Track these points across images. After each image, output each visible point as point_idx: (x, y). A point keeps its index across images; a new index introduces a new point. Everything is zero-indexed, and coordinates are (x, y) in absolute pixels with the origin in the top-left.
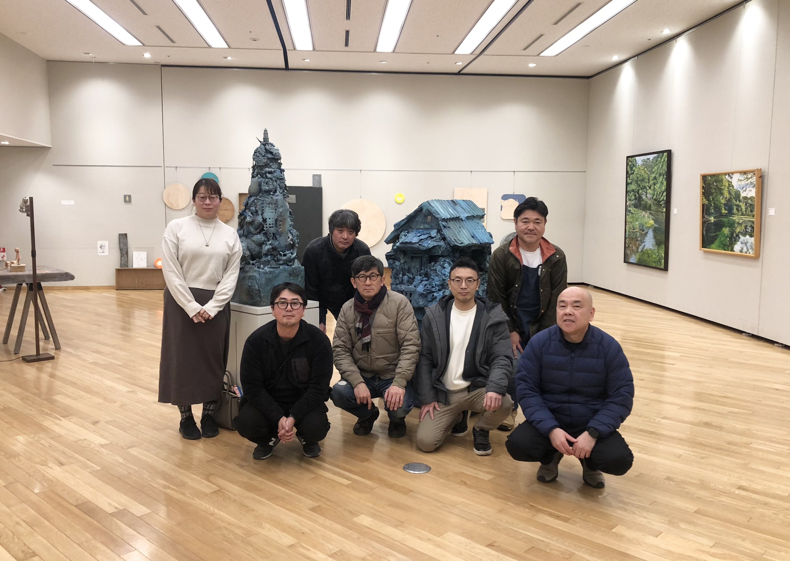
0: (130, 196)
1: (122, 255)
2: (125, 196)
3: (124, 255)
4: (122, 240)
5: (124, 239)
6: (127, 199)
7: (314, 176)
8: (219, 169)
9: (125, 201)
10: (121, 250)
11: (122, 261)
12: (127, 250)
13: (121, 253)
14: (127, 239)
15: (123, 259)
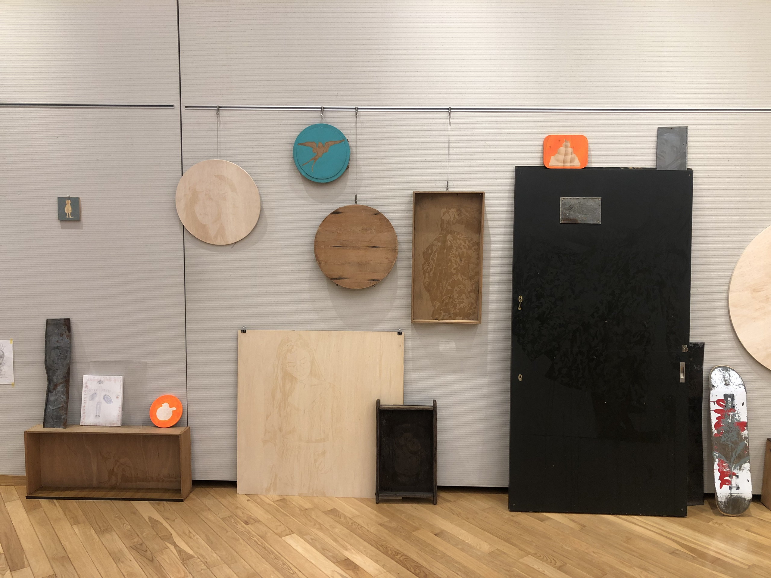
0: (76, 202)
1: (52, 387)
2: (61, 202)
3: (56, 386)
4: (54, 339)
5: (61, 335)
6: (68, 209)
7: (662, 132)
8: (352, 114)
9: (62, 217)
10: (49, 369)
11: (50, 407)
12: (69, 370)
13: (50, 381)
14: (70, 336)
15: (52, 398)
